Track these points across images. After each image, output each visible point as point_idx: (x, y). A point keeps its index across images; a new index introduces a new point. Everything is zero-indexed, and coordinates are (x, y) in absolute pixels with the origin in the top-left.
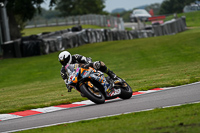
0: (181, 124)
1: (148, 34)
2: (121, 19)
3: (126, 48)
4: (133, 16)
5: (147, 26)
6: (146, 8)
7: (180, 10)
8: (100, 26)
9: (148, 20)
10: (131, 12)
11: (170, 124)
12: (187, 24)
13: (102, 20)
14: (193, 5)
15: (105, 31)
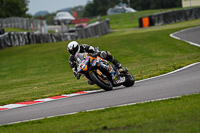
0: (105, 128)
1: (71, 37)
2: (44, 22)
3: (50, 52)
4: (56, 18)
5: (71, 29)
6: (70, 11)
7: (104, 13)
8: (23, 29)
9: (71, 23)
10: (54, 15)
11: (94, 128)
12: (111, 26)
13: (25, 23)
14: (117, 7)
15: (28, 34)
